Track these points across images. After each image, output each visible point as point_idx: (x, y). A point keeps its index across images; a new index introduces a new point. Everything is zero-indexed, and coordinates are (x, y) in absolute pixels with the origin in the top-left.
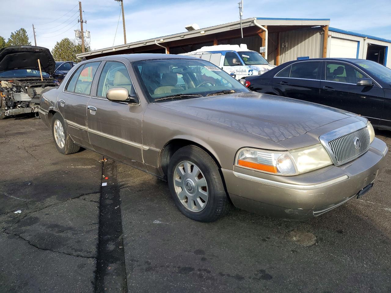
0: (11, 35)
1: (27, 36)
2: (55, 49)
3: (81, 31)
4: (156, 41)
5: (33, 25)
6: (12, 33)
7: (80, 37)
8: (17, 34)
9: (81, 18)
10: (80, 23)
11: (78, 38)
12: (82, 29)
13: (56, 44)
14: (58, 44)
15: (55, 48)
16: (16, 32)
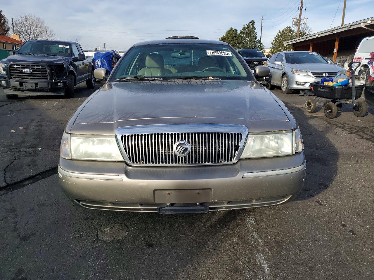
0: (243, 27)
1: (255, 27)
2: (276, 38)
3: (299, 18)
4: (362, 24)
5: (262, 17)
6: (244, 26)
7: (297, 25)
8: (247, 25)
9: (302, 6)
10: (299, 10)
11: (295, 26)
12: (300, 16)
13: (278, 33)
14: (280, 32)
15: (277, 36)
16: (247, 24)
